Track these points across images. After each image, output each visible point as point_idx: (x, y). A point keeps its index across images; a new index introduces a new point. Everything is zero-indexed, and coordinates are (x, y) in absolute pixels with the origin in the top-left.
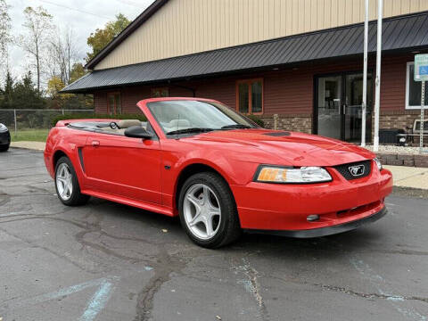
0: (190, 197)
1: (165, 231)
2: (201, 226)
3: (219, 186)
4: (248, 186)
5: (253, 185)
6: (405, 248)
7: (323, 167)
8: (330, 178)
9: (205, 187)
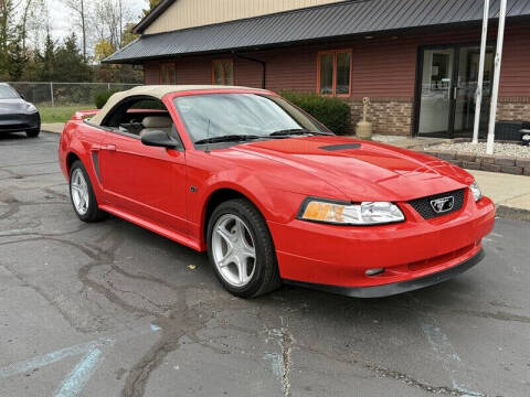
0: (220, 229)
1: (192, 267)
2: (233, 267)
3: (254, 220)
4: (290, 224)
5: (296, 224)
6: (502, 309)
7: (394, 203)
8: (402, 218)
9: (238, 219)
